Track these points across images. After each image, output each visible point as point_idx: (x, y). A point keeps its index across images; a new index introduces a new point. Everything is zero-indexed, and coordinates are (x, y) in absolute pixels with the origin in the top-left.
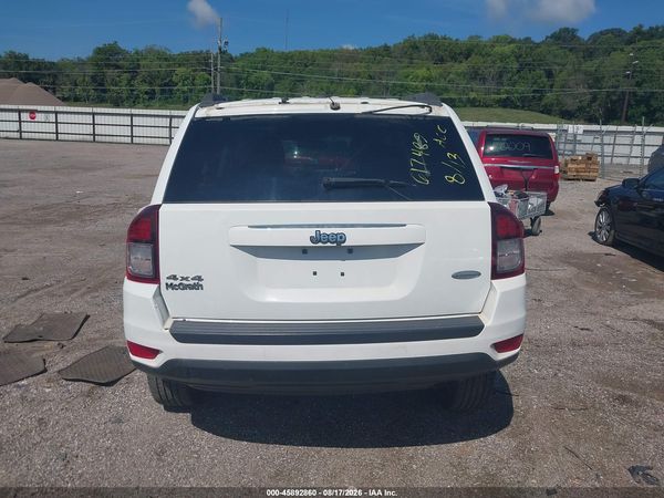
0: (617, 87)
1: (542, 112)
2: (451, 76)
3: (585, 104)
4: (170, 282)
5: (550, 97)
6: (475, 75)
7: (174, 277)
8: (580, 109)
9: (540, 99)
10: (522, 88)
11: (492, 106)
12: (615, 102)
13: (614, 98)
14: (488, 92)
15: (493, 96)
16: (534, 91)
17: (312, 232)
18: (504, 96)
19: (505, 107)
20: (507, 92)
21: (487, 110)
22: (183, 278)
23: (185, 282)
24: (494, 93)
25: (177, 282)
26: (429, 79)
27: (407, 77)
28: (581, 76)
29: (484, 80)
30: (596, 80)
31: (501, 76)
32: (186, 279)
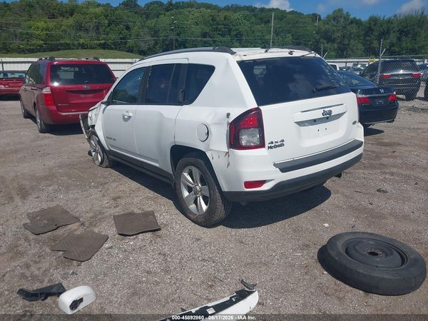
0: (167, 36)
1: (128, 51)
2: (63, 27)
3: (151, 46)
4: (270, 145)
5: (131, 42)
6: (80, 27)
7: (272, 143)
8: (149, 49)
9: (126, 43)
10: (113, 36)
11: (95, 48)
12: (168, 45)
13: (167, 43)
14: (92, 39)
15: (96, 42)
16: (121, 39)
17: (322, 111)
18: (103, 42)
19: (104, 48)
20: (104, 39)
21: (94, 51)
22: (276, 142)
23: (277, 144)
24: (96, 40)
25: (273, 145)
26: (47, 30)
27: (30, 28)
28: (147, 30)
29: (87, 30)
30: (155, 32)
31: (98, 29)
32: (277, 142)
